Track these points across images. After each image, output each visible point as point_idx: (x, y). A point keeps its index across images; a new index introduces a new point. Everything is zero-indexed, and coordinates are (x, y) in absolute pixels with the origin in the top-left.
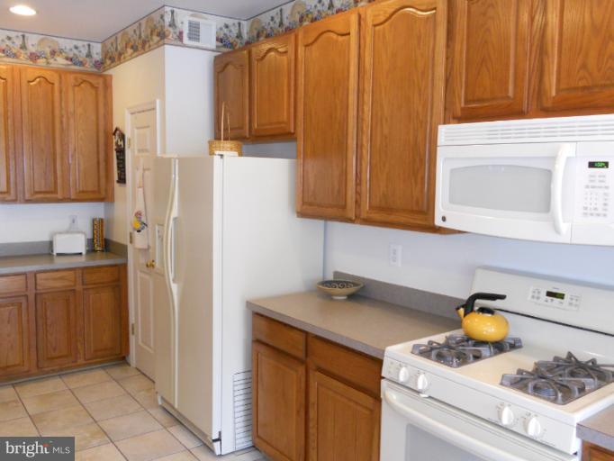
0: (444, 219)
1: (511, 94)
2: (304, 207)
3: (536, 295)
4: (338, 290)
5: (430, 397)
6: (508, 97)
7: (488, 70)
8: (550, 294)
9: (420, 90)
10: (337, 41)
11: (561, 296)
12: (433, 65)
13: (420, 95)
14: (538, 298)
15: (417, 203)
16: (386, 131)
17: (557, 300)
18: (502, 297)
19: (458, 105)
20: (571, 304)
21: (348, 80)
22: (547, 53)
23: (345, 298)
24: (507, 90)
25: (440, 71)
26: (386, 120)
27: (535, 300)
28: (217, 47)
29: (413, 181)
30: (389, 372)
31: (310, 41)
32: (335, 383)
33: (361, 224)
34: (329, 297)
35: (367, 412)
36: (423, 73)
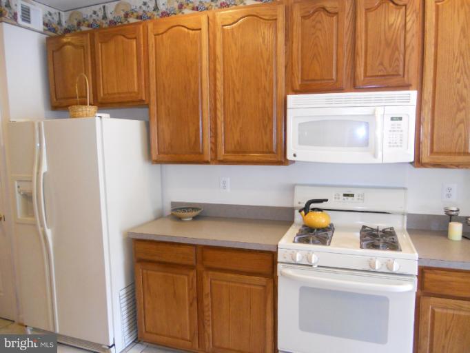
0: (295, 155)
1: (334, 77)
2: (161, 156)
3: (337, 197)
4: (186, 214)
5: (319, 266)
6: (333, 79)
7: (318, 62)
8: (345, 195)
9: (266, 72)
10: (188, 34)
11: (352, 195)
12: (276, 56)
13: (266, 75)
14: (339, 198)
15: (267, 146)
16: (238, 98)
17: (350, 198)
18: (326, 200)
19: (297, 82)
20: (359, 199)
21: (201, 63)
22: (358, 54)
23: (191, 219)
24: (331, 75)
25: (282, 60)
26: (238, 91)
27: (337, 200)
28: (44, 30)
29: (263, 132)
30: (285, 258)
31: (161, 31)
32: (229, 276)
33: (216, 164)
34: (179, 219)
35: (261, 288)
36: (268, 61)
